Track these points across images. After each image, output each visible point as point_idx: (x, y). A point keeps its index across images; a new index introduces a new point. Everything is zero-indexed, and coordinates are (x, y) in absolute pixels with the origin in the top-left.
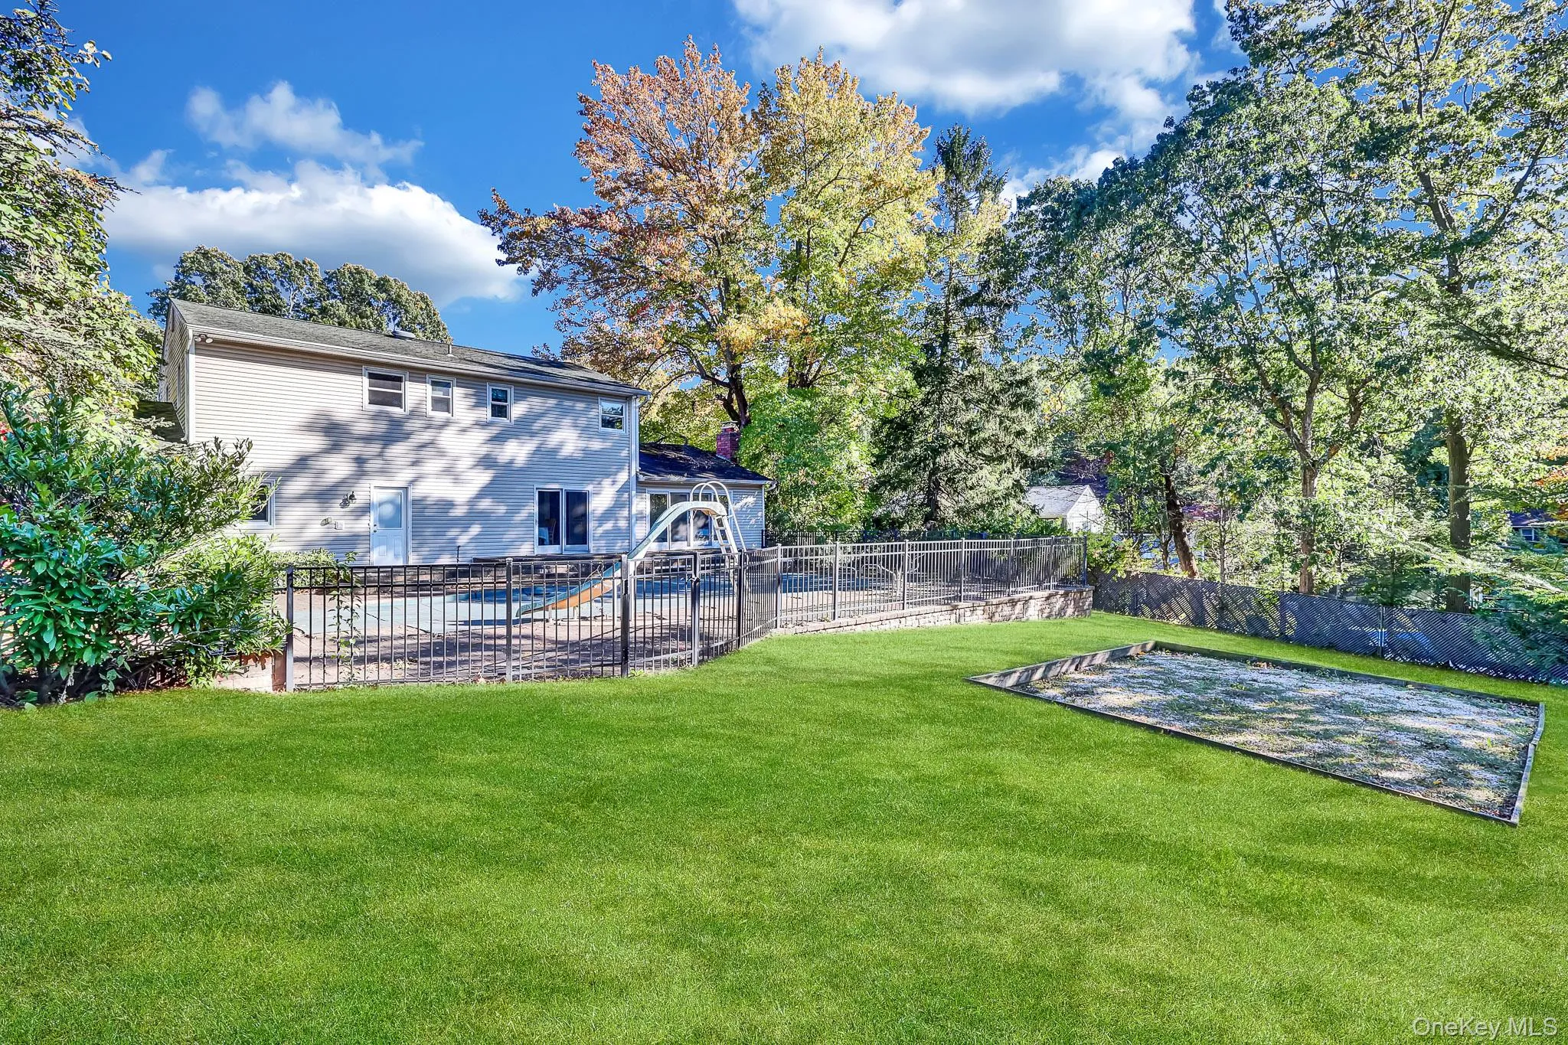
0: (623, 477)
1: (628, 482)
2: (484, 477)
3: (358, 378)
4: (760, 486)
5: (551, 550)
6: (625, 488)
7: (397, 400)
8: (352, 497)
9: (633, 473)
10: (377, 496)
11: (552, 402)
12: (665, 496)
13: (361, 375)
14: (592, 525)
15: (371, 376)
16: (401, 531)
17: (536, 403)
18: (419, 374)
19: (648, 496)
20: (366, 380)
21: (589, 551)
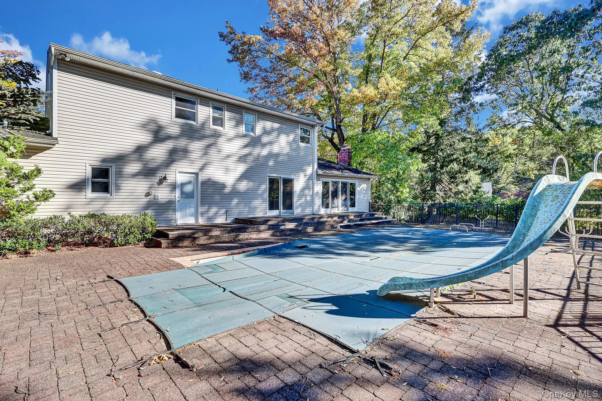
0: (309, 170)
1: (312, 174)
2: (241, 168)
3: (169, 100)
4: (369, 179)
5: (275, 213)
6: (310, 178)
7: (193, 117)
8: (165, 178)
9: (315, 169)
10: (181, 178)
11: (276, 125)
12: (329, 182)
13: (171, 97)
14: (295, 199)
15: (178, 99)
16: (194, 201)
17: (269, 125)
18: (206, 100)
19: (321, 182)
20: (174, 101)
21: (293, 213)
